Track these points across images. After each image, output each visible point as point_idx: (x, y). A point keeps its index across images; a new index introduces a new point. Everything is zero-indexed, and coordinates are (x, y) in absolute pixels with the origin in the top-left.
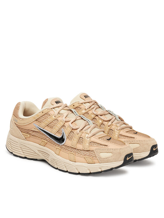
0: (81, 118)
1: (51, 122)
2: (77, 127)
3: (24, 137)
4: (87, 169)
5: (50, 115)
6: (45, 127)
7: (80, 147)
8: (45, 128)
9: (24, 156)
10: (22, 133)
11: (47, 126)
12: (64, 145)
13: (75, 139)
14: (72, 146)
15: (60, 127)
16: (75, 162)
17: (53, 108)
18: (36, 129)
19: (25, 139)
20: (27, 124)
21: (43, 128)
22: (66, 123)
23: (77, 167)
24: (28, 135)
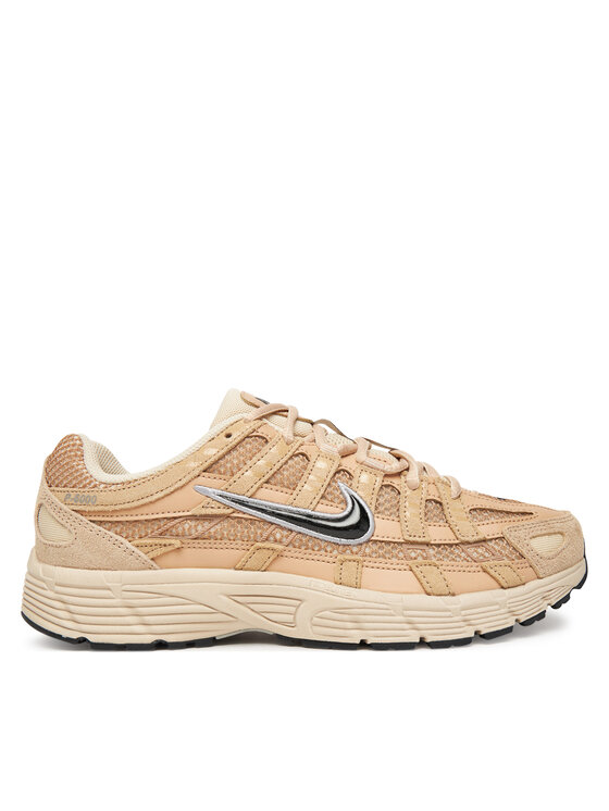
1: (279, 465)
3: (146, 557)
4: (504, 610)
5: (267, 442)
6: (258, 488)
8: (257, 496)
9: (149, 639)
10: (136, 542)
11: (267, 482)
12: (369, 541)
14: (411, 539)
15: (328, 479)
16: (454, 595)
18: (214, 504)
19: (152, 562)
20: (160, 495)
21: (249, 494)
22: (345, 460)
23: (468, 612)
24: (173, 541)
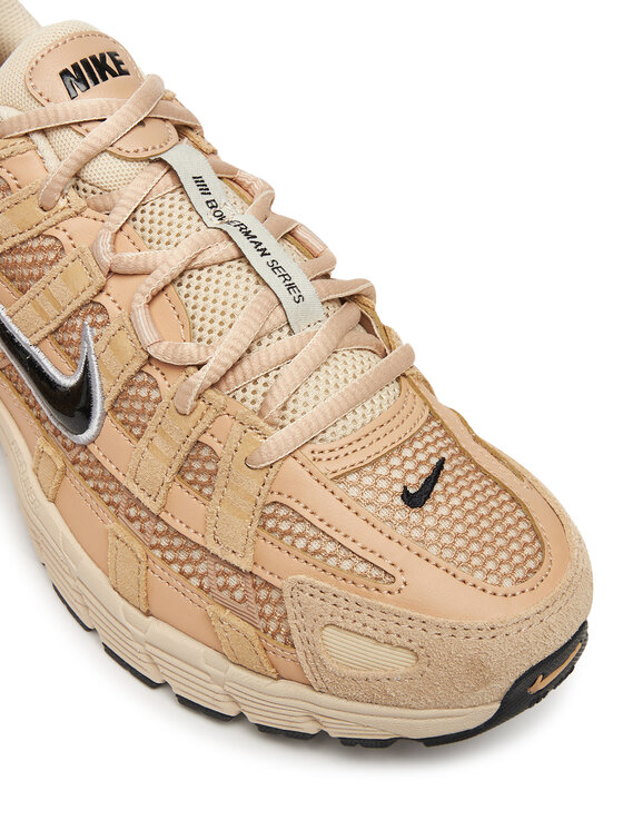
0: (235, 253)
2: (190, 352)
4: (218, 689)
7: (186, 512)
12: (85, 446)
13: (158, 442)
14: (136, 490)
15: (70, 309)
16: (146, 614)
17: (44, 132)
22: (114, 283)
23: (155, 651)
